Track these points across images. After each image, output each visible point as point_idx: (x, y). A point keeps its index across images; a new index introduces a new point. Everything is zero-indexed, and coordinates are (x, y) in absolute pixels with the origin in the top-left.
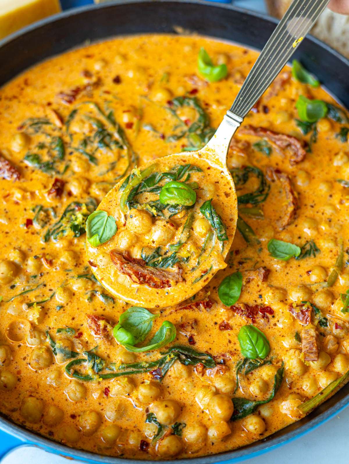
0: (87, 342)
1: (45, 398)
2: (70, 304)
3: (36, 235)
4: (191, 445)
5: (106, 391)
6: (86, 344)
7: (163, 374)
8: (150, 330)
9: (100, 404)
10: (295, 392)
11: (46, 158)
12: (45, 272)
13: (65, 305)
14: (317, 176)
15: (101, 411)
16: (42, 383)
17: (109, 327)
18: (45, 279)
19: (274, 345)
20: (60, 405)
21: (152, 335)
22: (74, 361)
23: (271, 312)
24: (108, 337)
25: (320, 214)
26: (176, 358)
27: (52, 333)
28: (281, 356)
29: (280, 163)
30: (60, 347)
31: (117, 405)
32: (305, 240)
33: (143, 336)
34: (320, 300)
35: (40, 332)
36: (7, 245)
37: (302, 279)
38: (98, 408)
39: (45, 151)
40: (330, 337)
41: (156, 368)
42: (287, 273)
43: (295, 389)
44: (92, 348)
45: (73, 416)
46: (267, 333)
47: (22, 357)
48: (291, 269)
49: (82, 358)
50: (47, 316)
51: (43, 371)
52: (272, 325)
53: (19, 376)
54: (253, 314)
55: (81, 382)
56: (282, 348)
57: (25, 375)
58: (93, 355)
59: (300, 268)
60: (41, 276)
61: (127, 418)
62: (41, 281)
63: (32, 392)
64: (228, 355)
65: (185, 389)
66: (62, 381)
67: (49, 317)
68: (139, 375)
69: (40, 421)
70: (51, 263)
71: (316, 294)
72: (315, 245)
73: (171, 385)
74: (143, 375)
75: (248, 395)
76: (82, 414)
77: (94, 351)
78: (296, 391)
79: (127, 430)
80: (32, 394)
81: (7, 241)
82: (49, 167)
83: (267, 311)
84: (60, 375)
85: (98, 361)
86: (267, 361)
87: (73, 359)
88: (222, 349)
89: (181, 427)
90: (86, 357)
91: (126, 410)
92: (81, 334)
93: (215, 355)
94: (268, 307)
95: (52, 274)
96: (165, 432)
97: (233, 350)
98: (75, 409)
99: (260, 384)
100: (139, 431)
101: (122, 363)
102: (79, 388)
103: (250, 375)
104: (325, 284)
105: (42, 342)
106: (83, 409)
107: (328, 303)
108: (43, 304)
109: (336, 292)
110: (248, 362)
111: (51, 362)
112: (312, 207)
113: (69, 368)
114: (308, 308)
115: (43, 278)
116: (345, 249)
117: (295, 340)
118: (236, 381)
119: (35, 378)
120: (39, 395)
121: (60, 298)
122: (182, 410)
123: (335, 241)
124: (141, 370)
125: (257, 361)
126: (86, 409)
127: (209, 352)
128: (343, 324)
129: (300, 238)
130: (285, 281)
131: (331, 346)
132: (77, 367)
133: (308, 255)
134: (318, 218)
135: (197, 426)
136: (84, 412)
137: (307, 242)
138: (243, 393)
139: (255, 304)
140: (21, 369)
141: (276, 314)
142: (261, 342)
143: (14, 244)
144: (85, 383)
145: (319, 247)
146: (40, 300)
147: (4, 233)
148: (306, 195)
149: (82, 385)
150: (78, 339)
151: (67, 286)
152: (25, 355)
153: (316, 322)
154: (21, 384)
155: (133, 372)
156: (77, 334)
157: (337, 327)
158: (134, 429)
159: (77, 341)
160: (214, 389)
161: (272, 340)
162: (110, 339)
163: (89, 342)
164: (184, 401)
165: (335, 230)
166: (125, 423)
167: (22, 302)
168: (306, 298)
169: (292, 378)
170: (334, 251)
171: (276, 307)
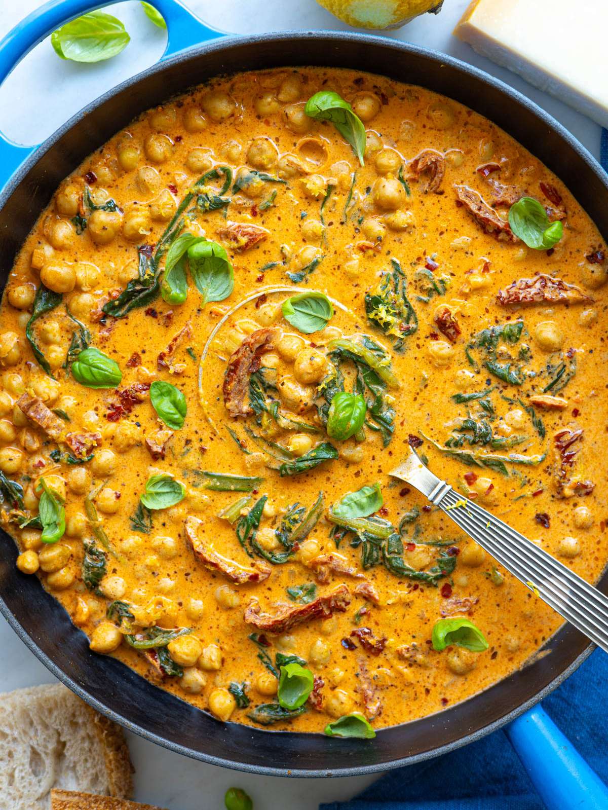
0: (240, 213)
1: (219, 127)
2: (298, 228)
3: (415, 260)
4: (55, 221)
5: (174, 189)
6: (239, 209)
7: (141, 255)
8: (195, 283)
9: (168, 174)
10: (20, 363)
11: (503, 348)
12: (358, 236)
13: (301, 223)
14: (217, 614)
15: (160, 168)
16: (238, 136)
17: (234, 245)
18: (349, 229)
19: (77, 388)
20: (200, 135)
21: (189, 282)
22: (229, 183)
23: (110, 418)
24: (225, 235)
25: (172, 573)
26: (142, 279)
27: (280, 186)
28: (62, 383)
29: (268, 593)
30: (253, 181)
31: (150, 187)
32: (156, 527)
33: (195, 272)
34: (80, 475)
35: (291, 176)
36: (426, 223)
37: (119, 483)
38: (166, 168)
39: (514, 355)
40: (36, 445)
41: (154, 253)
42: (138, 475)
43: (22, 366)
44: (229, 212)
45: (178, 139)
46: (95, 393)
47: (281, 139)
48: (140, 482)
49: (227, 193)
50: (304, 197)
51: (248, 146)
52: (99, 405)
53: (264, 120)
54: (126, 400)
55: (204, 173)
56: (69, 392)
57: (260, 126)
58: (219, 206)
59: (133, 493)
60: (356, 229)
61: (131, 186)
62: (350, 223)
63: (236, 119)
64: (106, 334)
65: (112, 265)
66: (223, 157)
67: (301, 198)
68: (162, 233)
69: (200, 105)
70: (363, 249)
71: (90, 479)
72: (142, 530)
73: (127, 254)
74: (159, 237)
75: (53, 317)
76: (174, 149)
77: (223, 211)
78: (19, 366)
79: (121, 176)
80: (233, 118)
81: (431, 225)
82: (487, 342)
83: (114, 415)
84: (229, 158)
85: (207, 204)
86: (67, 365)
87: (232, 184)
88: (117, 334)
89: (79, 227)
90: (223, 198)
91: (140, 191)
92: (254, 214)
93: (116, 323)
94: (118, 419)
95: (349, 239)
96: (85, 208)
97: (106, 345)
98: (184, 147)
99: (51, 336)
100: (110, 187)
101: (185, 226)
102: (199, 165)
103: (70, 336)
104: (91, 497)
105: (278, 168)
106: (178, 153)
107: (70, 480)
108: (321, 202)
109: (77, 501)
110: (81, 346)
111: (249, 162)
112: (187, 575)
113: (227, 172)
114: (80, 453)
115: (353, 228)
116: (110, 556)
117: (63, 410)
118: (74, 317)
119: (249, 134)
120: (228, 125)
121: (313, 224)
122: (95, 243)
123: (127, 555)
124: (165, 238)
125: (75, 355)
126: (175, 157)
127: (125, 321)
128: (38, 473)
129: (164, 525)
130: (131, 465)
131: (27, 438)
132: (222, 182)
133: (138, 512)
134: (169, 565)
135: (66, 242)
136: (173, 153)
137: (153, 527)
138: (59, 313)
139: (134, 413)
140: (269, 128)
141: (105, 420)
142: (88, 376)
143: (419, 230)
144: (200, 176)
145: (137, 532)
146: (329, 204)
147: (444, 230)
148: (206, 583)
149: (200, 171)
150: (251, 206)
151: (320, 243)
152: (280, 143)
153: (62, 448)
154: (253, 116)
155: (169, 229)
156: (257, 210)
157: (41, 464)
158: (115, 184)
159: (250, 203)
160: (84, 289)
161: (83, 390)
162: (223, 236)
163: (238, 215)
164: (101, 254)
165: (139, 567)
166: (128, 180)
167: (341, 183)
168: (95, 464)
169: (33, 373)
170: (118, 543)
171: (111, 427)
